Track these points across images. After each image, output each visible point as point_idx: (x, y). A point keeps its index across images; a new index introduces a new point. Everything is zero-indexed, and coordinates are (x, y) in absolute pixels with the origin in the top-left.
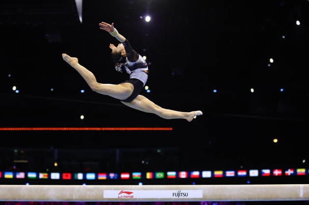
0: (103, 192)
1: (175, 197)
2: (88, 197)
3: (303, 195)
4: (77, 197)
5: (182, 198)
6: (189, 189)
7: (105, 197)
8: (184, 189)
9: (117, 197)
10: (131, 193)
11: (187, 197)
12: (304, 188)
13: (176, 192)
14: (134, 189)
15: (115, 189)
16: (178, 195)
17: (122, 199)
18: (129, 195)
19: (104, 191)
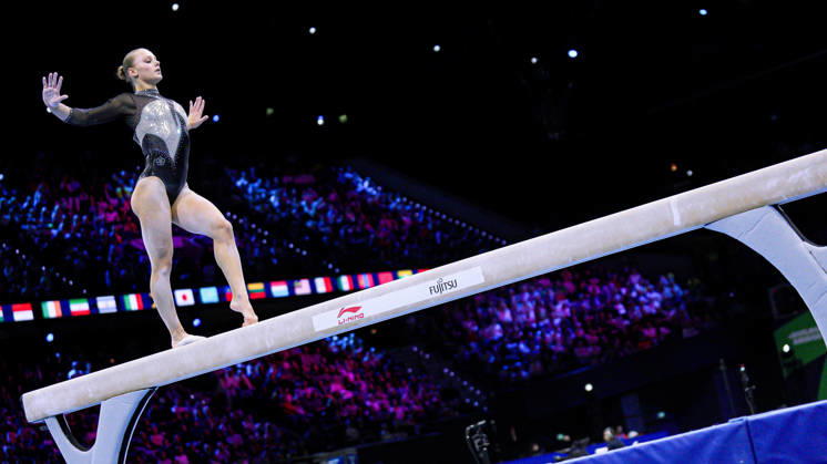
0: (311, 321)
1: (435, 295)
2: (290, 339)
3: (682, 220)
4: (273, 342)
5: (449, 295)
6: (455, 271)
7: (317, 330)
8: (446, 274)
9: (337, 324)
10: (358, 308)
11: (458, 288)
12: (680, 204)
13: (434, 283)
14: (362, 299)
15: (331, 308)
16: (440, 288)
17: (347, 326)
18: (357, 314)
19: (314, 318)
